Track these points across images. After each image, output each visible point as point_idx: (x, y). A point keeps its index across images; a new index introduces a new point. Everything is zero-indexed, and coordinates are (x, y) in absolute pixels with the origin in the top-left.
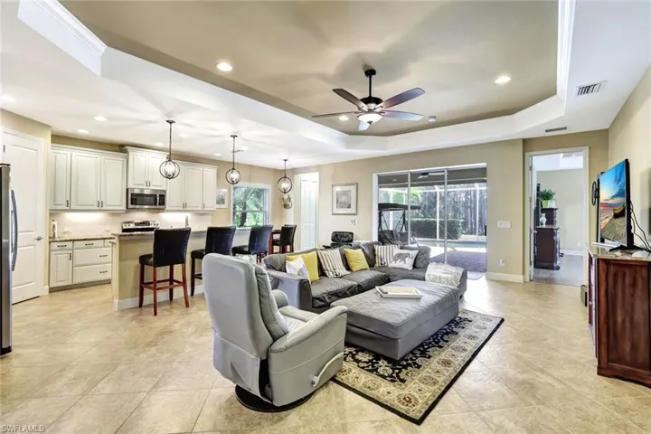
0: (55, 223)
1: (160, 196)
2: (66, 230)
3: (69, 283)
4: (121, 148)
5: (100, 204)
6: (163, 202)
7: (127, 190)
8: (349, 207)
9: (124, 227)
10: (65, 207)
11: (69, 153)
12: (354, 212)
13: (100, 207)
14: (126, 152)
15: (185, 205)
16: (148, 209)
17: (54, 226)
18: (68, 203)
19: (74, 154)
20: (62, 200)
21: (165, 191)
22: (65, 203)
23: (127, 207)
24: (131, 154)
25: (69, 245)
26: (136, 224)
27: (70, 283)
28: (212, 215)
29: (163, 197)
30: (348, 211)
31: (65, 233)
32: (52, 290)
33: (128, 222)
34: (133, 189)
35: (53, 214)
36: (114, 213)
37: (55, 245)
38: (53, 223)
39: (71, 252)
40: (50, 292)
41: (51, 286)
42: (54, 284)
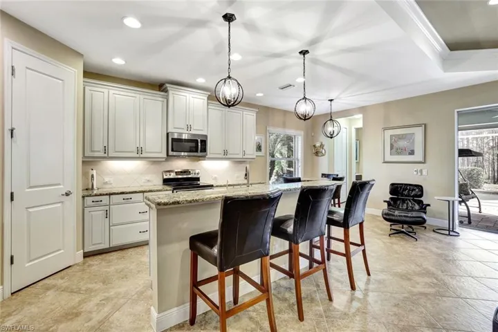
0: (94, 172)
1: (202, 141)
2: (107, 179)
3: (105, 246)
4: (160, 86)
5: (140, 150)
6: (204, 150)
7: (168, 134)
8: (412, 153)
9: (165, 177)
10: (102, 154)
11: (106, 91)
12: (421, 159)
13: (139, 154)
14: (166, 91)
15: (226, 153)
16: (189, 156)
17: (92, 176)
18: (105, 150)
19: (111, 92)
20: (99, 147)
21: (206, 136)
22: (102, 148)
23: (168, 155)
24: (171, 92)
25: (105, 199)
26: (177, 173)
27: (107, 246)
28: (250, 162)
29: (204, 142)
30: (410, 158)
31: (106, 183)
32: (87, 255)
33: (169, 171)
34: (173, 133)
35: (89, 162)
36: (155, 161)
37: (89, 200)
38: (91, 172)
39: (107, 208)
40: (84, 257)
41: (86, 251)
42: (89, 248)
